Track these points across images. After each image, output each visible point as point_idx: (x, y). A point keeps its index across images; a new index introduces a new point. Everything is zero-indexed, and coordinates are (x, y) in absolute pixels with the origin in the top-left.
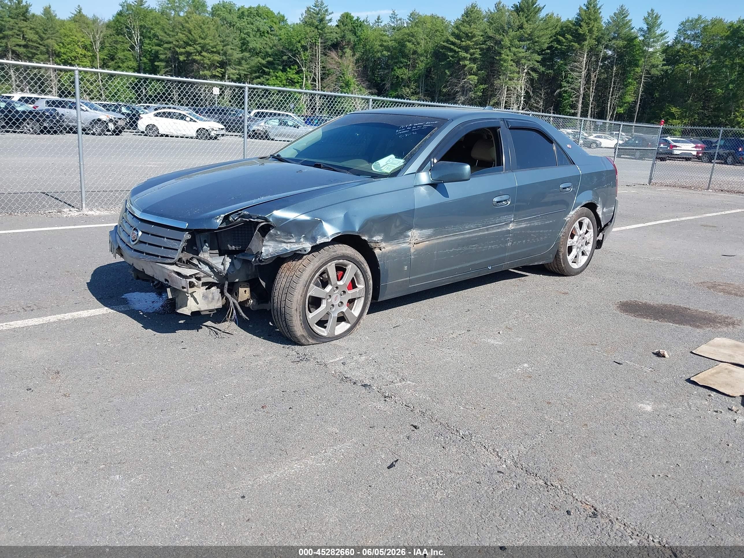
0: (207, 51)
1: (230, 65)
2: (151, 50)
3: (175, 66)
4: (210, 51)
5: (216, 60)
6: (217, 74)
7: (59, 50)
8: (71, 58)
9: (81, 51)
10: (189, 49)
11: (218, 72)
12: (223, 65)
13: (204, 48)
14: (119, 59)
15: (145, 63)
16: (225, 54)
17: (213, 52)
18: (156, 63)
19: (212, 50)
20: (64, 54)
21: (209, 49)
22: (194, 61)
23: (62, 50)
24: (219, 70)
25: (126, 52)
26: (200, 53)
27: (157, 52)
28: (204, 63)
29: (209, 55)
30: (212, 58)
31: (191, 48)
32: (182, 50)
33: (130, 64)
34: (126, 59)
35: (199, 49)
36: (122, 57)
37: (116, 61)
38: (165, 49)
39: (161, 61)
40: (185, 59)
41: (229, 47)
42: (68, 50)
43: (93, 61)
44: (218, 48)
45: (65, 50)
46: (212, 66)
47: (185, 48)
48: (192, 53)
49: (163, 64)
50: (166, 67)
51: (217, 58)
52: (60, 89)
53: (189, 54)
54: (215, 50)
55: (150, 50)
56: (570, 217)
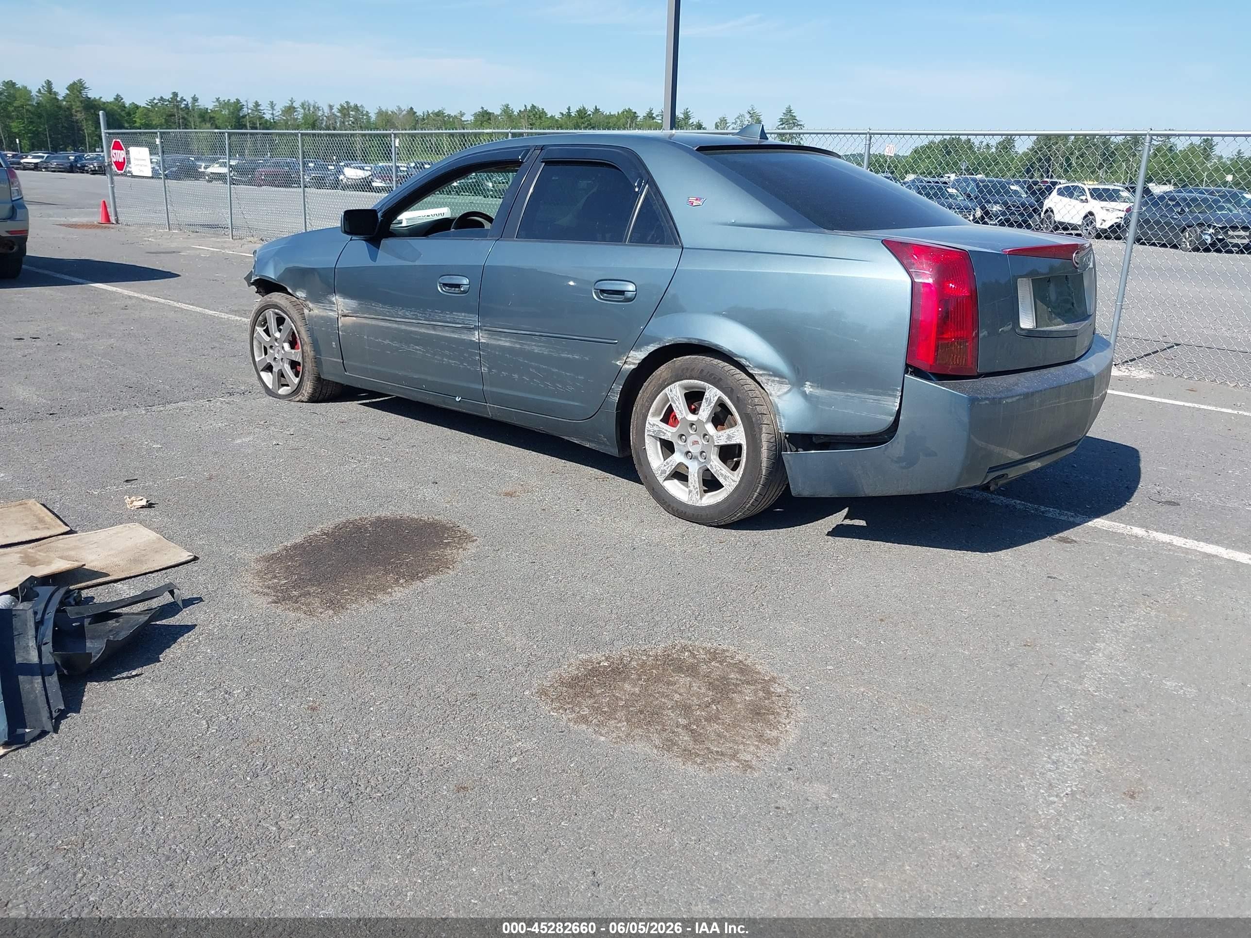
56: (634, 364)
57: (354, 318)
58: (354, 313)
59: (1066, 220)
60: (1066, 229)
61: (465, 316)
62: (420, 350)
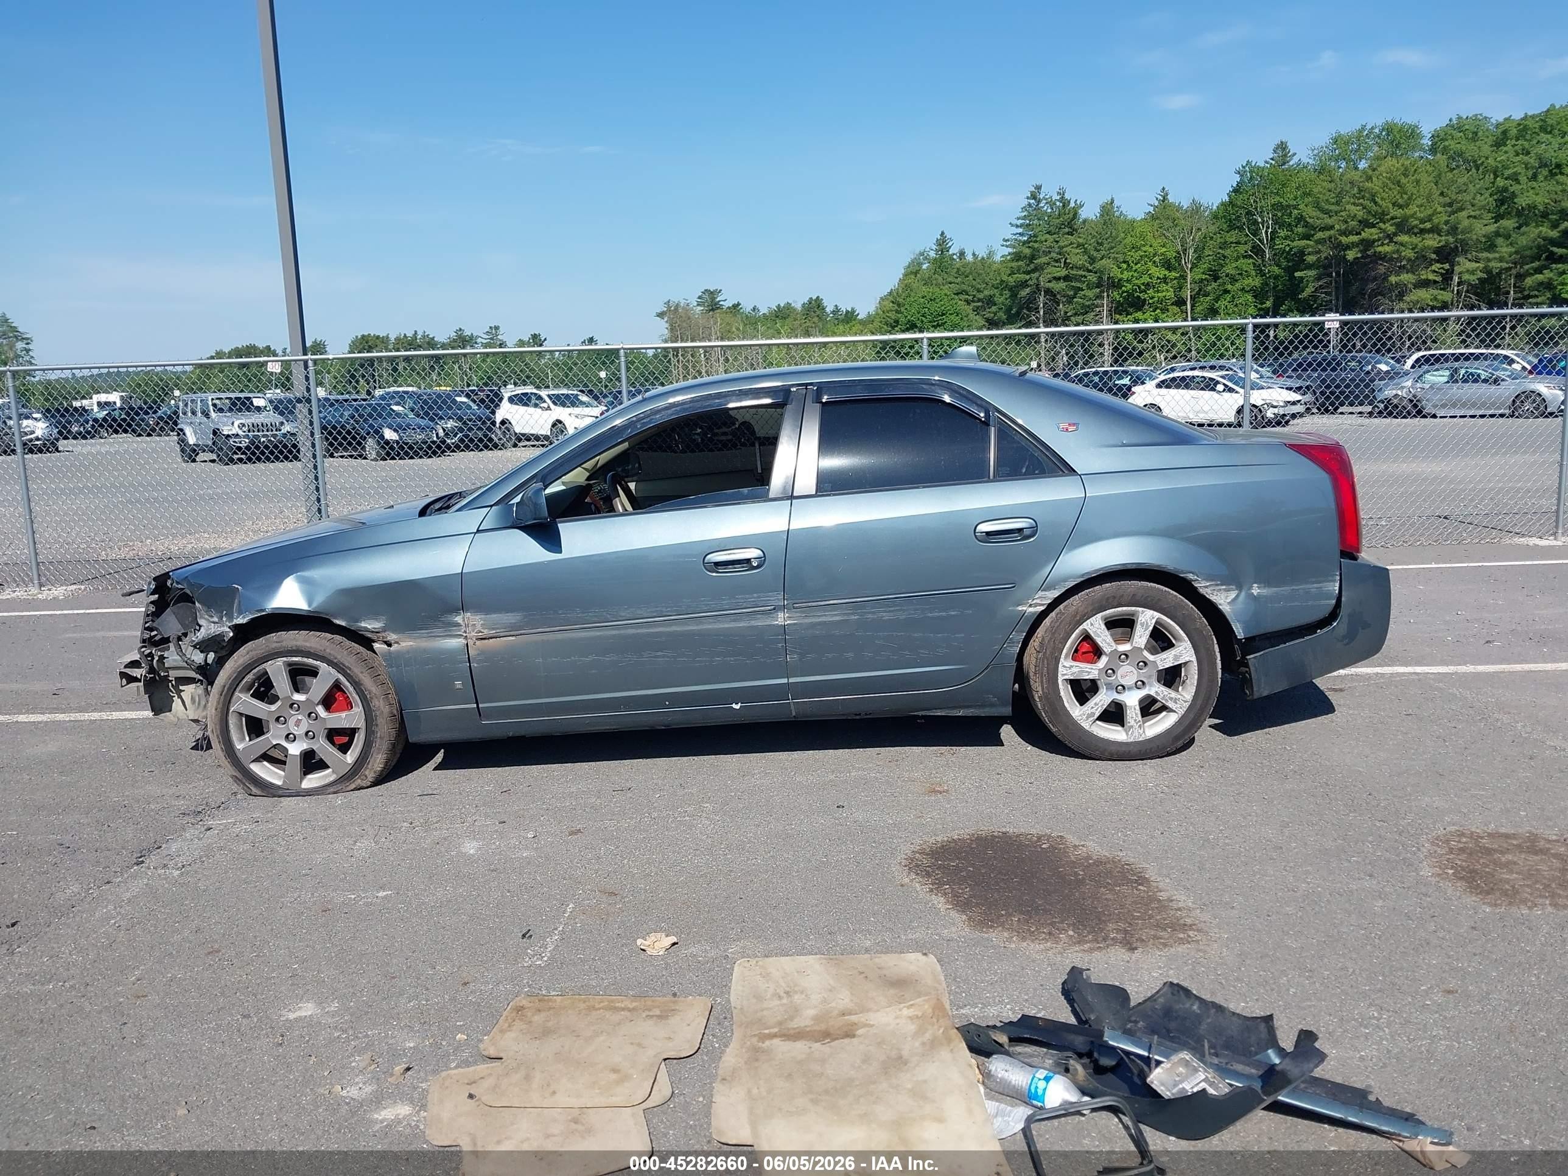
0: (1410, 231)
1: (1465, 252)
2: (1291, 249)
3: (1338, 274)
4: (1416, 230)
5: (1429, 248)
6: (1431, 277)
7: (1120, 276)
8: (1139, 287)
9: (1158, 272)
10: (1367, 234)
11: (1434, 271)
12: (1446, 255)
13: (1402, 226)
14: (1227, 275)
15: (1276, 277)
16: (1453, 230)
17: (1422, 231)
18: (1297, 274)
19: (1422, 226)
20: (1128, 281)
21: (1416, 226)
22: (1382, 257)
23: (1126, 275)
24: (1436, 267)
25: (1242, 260)
26: (1390, 238)
27: (1302, 253)
28: (1399, 259)
29: (1415, 240)
30: (1420, 245)
31: (1373, 230)
32: (1354, 238)
33: (1246, 282)
34: (1241, 274)
35: (1391, 229)
36: (1233, 272)
37: (1221, 281)
38: (1318, 242)
39: (1310, 267)
40: (1359, 255)
41: (1464, 214)
42: (1135, 274)
43: (1181, 288)
44: (1436, 221)
45: (1131, 274)
46: (1421, 259)
47: (1357, 234)
48: (1374, 241)
49: (1312, 273)
50: (1319, 278)
51: (1432, 242)
52: (1116, 349)
53: (1367, 244)
54: (1428, 225)
55: (1287, 249)
56: (1043, 605)
57: (513, 638)
58: (513, 629)
59: (527, 430)
60: (529, 440)
61: (759, 597)
62: (664, 656)
